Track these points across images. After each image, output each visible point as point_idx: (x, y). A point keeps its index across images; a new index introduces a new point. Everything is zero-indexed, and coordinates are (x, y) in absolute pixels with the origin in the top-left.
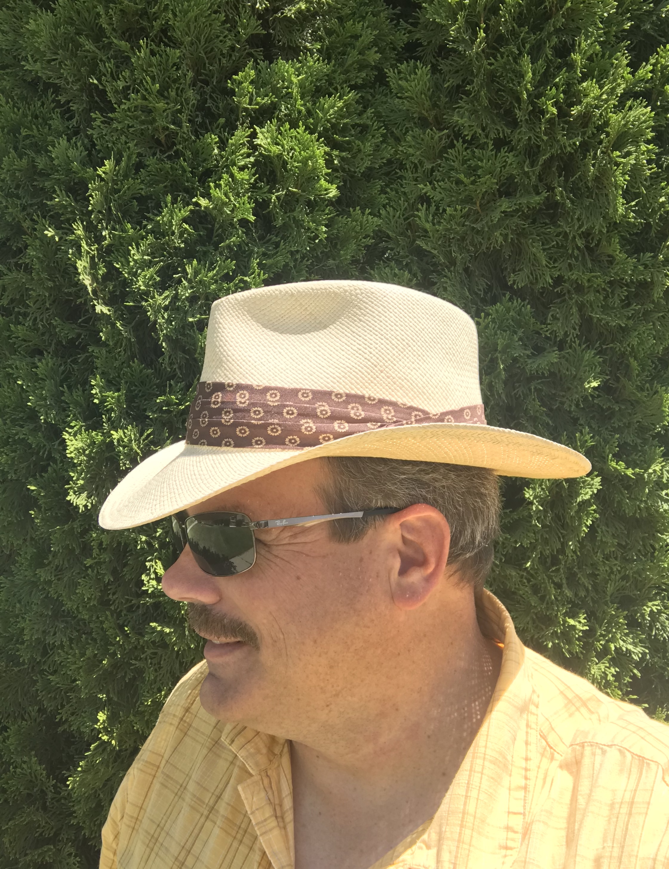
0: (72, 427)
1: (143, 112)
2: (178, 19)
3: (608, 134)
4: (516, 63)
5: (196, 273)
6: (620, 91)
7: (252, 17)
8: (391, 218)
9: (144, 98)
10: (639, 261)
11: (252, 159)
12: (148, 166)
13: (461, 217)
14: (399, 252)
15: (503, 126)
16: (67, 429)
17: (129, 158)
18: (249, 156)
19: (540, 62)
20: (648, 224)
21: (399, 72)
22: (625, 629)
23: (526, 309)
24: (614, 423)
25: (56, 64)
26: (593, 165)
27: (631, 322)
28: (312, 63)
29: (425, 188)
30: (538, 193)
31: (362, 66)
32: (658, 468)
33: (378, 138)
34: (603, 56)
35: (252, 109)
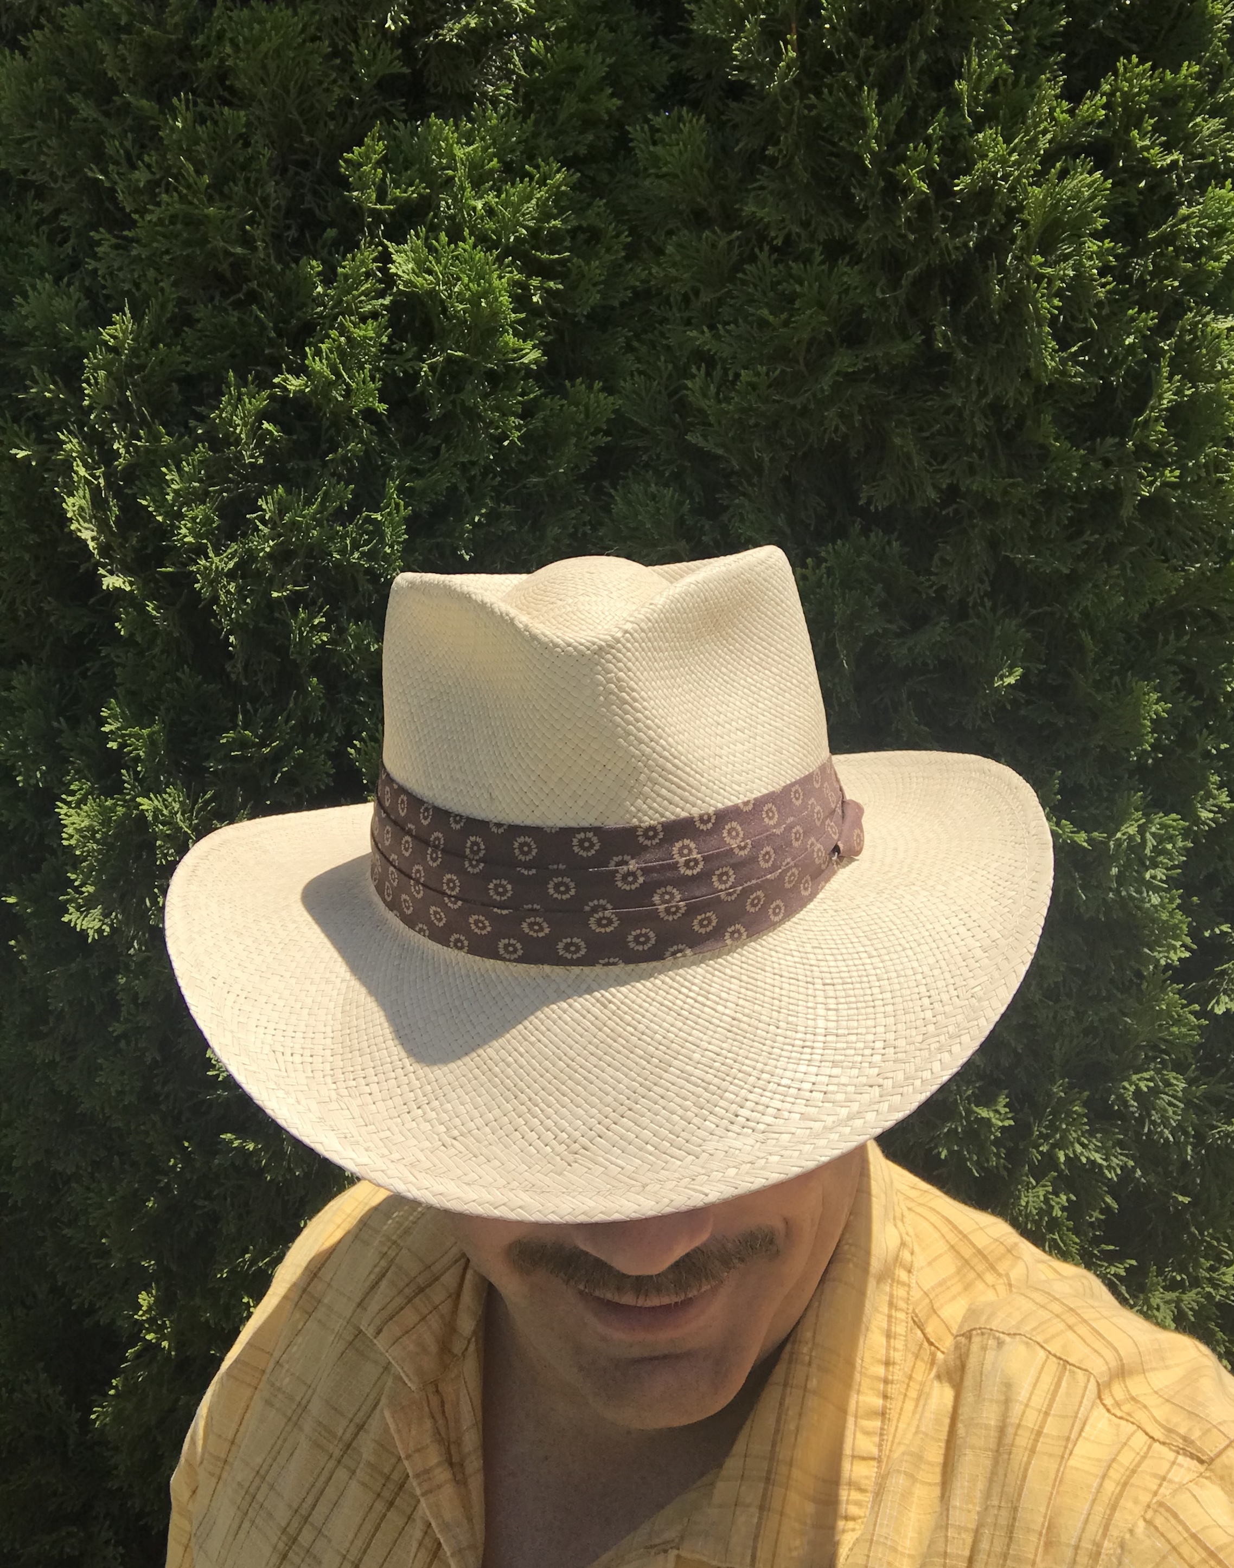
0: (73, 793)
1: (187, 224)
2: (242, 55)
3: (1025, 224)
4: (854, 104)
5: (282, 509)
6: (1043, 143)
7: (383, 46)
8: (643, 394)
9: (182, 198)
10: (1093, 451)
11: (387, 301)
12: (198, 321)
13: (769, 387)
14: (658, 456)
15: (841, 219)
16: (64, 796)
17: (163, 307)
18: (382, 295)
19: (895, 99)
20: (1108, 385)
21: (653, 131)
22: (1087, 1123)
23: (892, 548)
24: (1057, 750)
25: (31, 146)
26: (1000, 282)
27: (1083, 565)
28: (494, 121)
29: (700, 338)
30: (906, 338)
31: (588, 122)
32: (1135, 830)
33: (617, 251)
34: (1015, 83)
35: (386, 211)
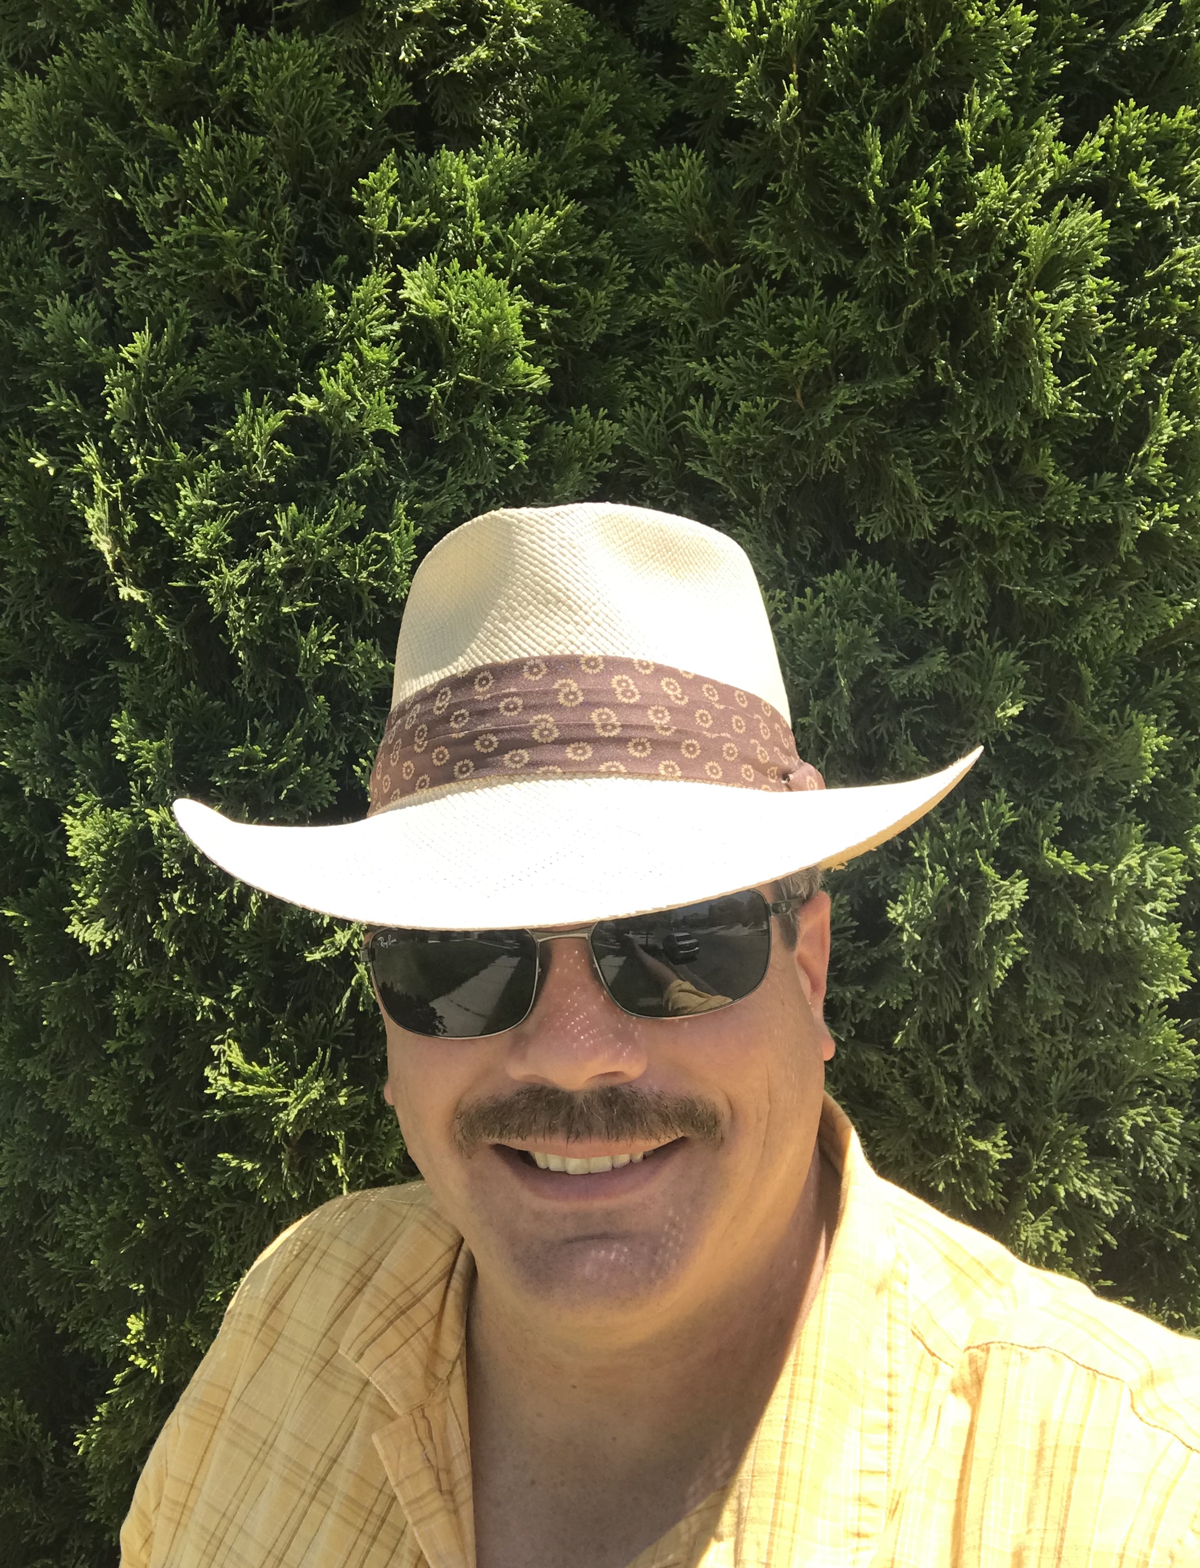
0: (79, 805)
1: (201, 246)
2: (261, 83)
3: (1026, 262)
4: (857, 141)
5: (296, 527)
6: (1044, 184)
7: (394, 78)
8: (643, 424)
9: (202, 222)
10: (1090, 486)
11: (396, 326)
12: (212, 342)
13: (767, 418)
14: (657, 485)
15: (840, 255)
16: (69, 807)
17: (178, 328)
18: (390, 320)
19: (898, 137)
20: (1105, 420)
21: (653, 167)
22: (1085, 1158)
23: (888, 580)
24: (1054, 783)
25: (48, 169)
26: (1001, 318)
27: (1080, 598)
28: (501, 155)
29: (701, 369)
30: (905, 372)
31: (592, 157)
32: (1134, 862)
33: (620, 283)
34: (1014, 124)
35: (396, 237)
